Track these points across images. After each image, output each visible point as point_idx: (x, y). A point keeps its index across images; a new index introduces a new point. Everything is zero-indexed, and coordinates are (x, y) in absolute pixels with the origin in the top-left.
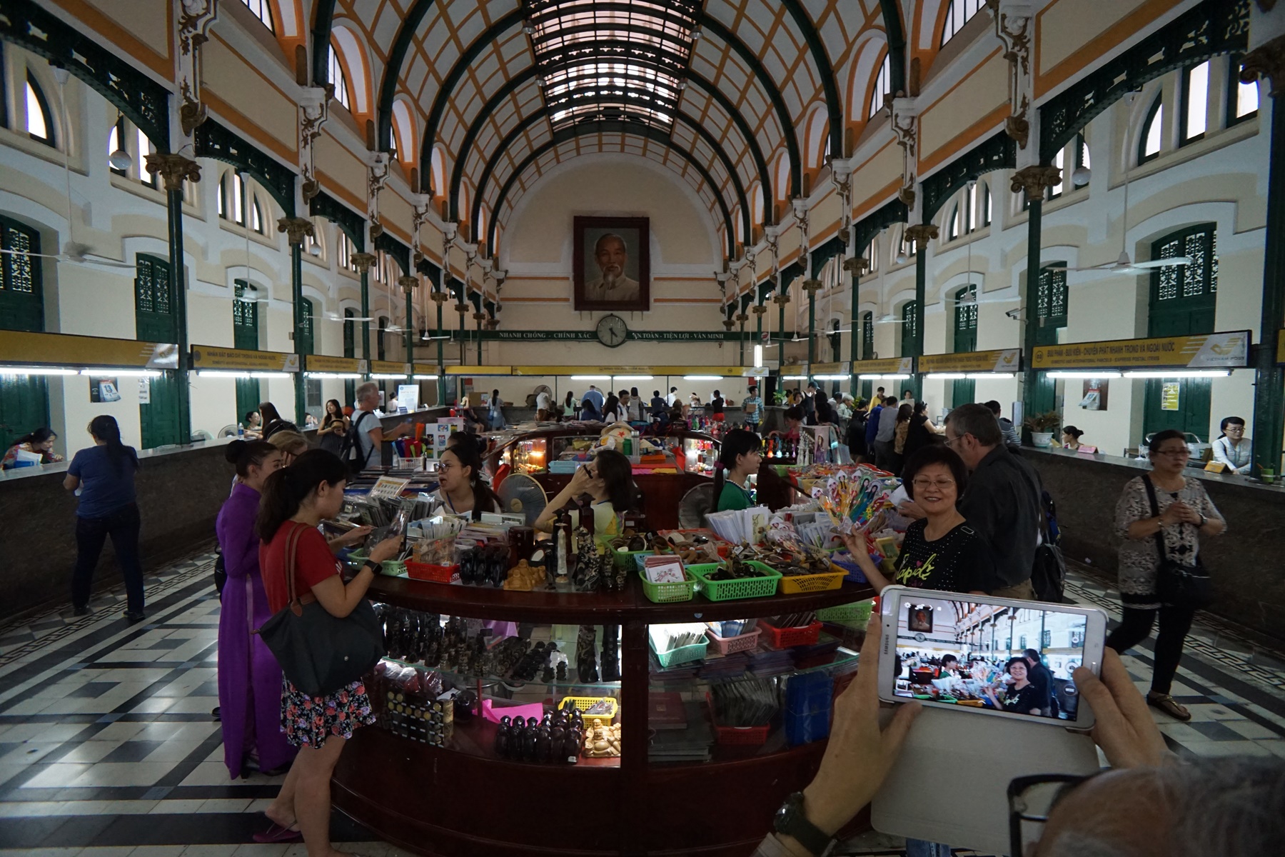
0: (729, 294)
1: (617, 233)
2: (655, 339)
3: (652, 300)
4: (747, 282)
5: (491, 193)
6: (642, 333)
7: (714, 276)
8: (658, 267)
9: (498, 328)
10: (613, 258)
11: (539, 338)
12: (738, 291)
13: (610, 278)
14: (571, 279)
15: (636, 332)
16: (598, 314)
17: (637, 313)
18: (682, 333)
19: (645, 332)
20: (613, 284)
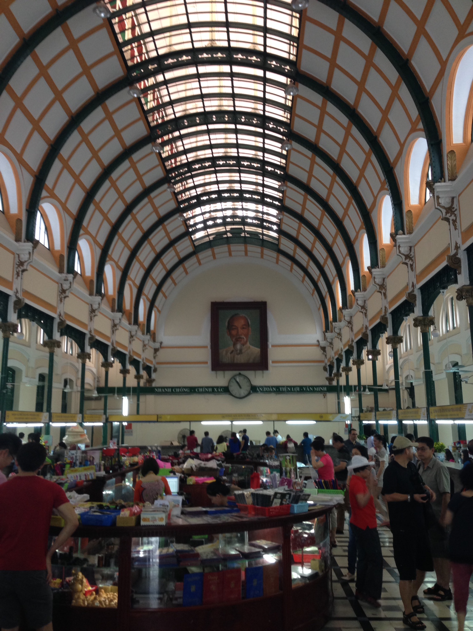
0: (328, 356)
1: (243, 313)
2: (274, 392)
3: (270, 362)
4: (338, 348)
5: (150, 289)
6: (262, 387)
7: (317, 343)
8: (274, 337)
9: (154, 385)
10: (241, 331)
11: (185, 392)
12: (333, 355)
13: (238, 346)
14: (209, 347)
15: (259, 387)
16: (229, 374)
17: (259, 373)
18: (294, 387)
19: (266, 387)
20: (241, 350)
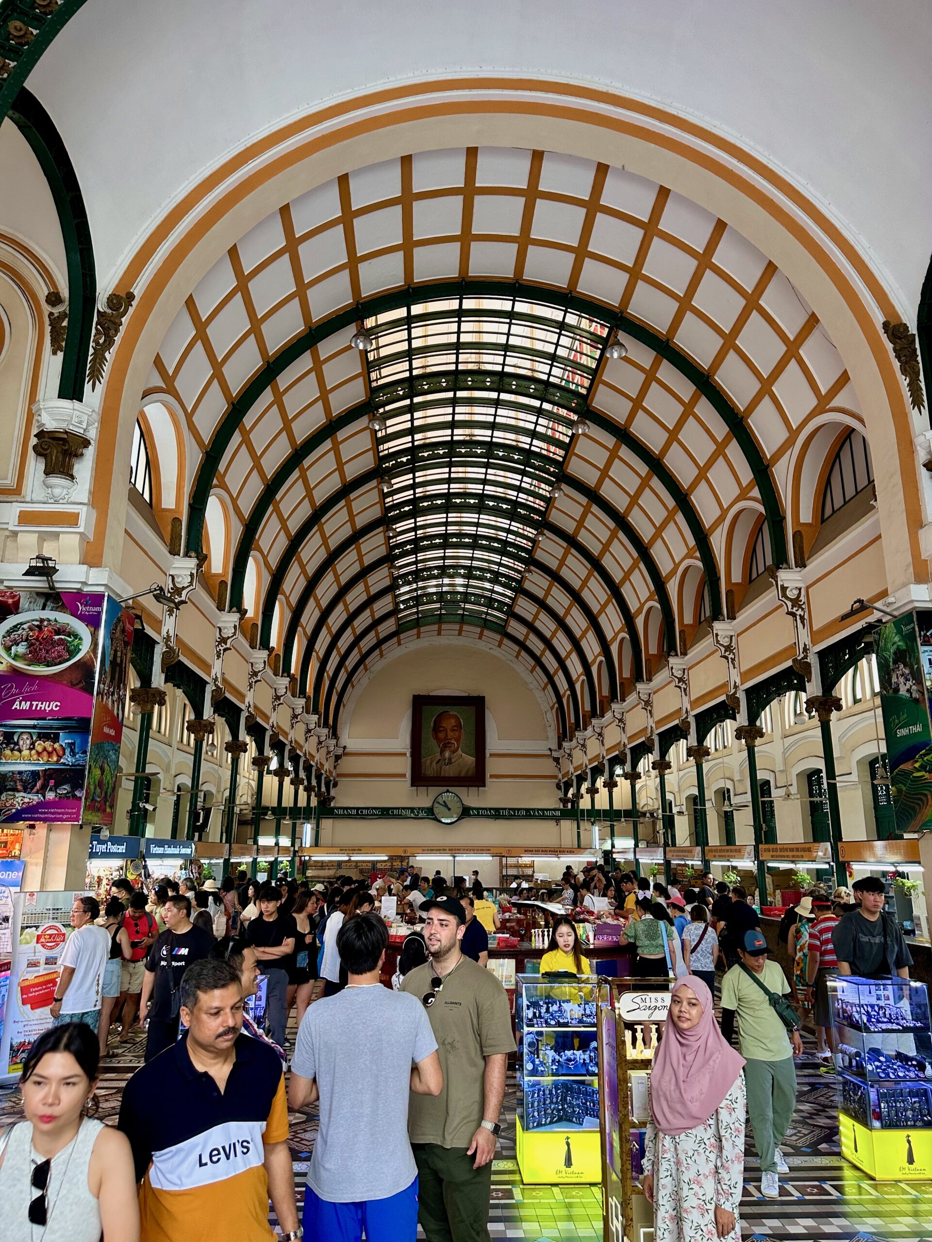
0: (563, 772)
1: (453, 711)
2: (492, 816)
3: (488, 775)
4: (581, 762)
6: (478, 809)
7: (549, 753)
8: (494, 743)
9: (332, 805)
10: (450, 734)
11: (375, 815)
12: (572, 770)
13: (447, 754)
14: (408, 754)
15: (473, 809)
16: (434, 791)
17: (473, 790)
18: (519, 810)
19: (483, 809)
20: (450, 759)
